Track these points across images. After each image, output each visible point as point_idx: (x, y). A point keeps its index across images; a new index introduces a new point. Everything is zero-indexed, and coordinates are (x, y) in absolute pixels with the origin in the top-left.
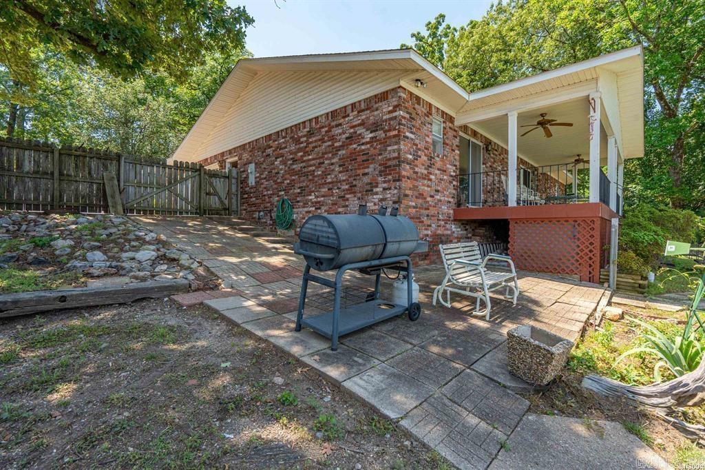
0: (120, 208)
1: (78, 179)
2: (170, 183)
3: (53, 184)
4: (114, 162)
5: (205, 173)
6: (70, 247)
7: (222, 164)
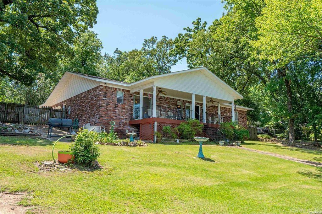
0: (23, 122)
1: (12, 113)
2: (40, 114)
3: (5, 115)
4: (23, 107)
5: (53, 110)
6: (11, 129)
7: (62, 106)
